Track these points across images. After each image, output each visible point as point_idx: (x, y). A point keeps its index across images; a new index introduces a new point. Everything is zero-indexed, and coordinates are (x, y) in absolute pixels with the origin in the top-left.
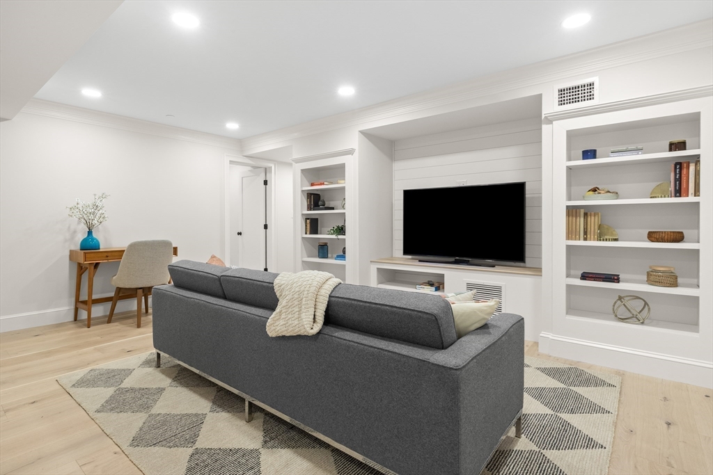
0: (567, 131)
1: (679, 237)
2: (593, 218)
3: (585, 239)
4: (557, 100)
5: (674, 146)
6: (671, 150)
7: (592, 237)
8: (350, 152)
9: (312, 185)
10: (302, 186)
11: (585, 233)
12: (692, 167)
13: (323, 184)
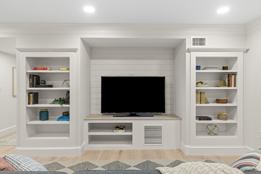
0: (196, 57)
1: (226, 101)
2: (203, 94)
3: (200, 103)
4: (192, 43)
5: (224, 68)
6: (223, 69)
7: (203, 102)
8: (75, 50)
9: (35, 69)
10: (26, 69)
11: (200, 101)
12: (233, 76)
13: (47, 69)
